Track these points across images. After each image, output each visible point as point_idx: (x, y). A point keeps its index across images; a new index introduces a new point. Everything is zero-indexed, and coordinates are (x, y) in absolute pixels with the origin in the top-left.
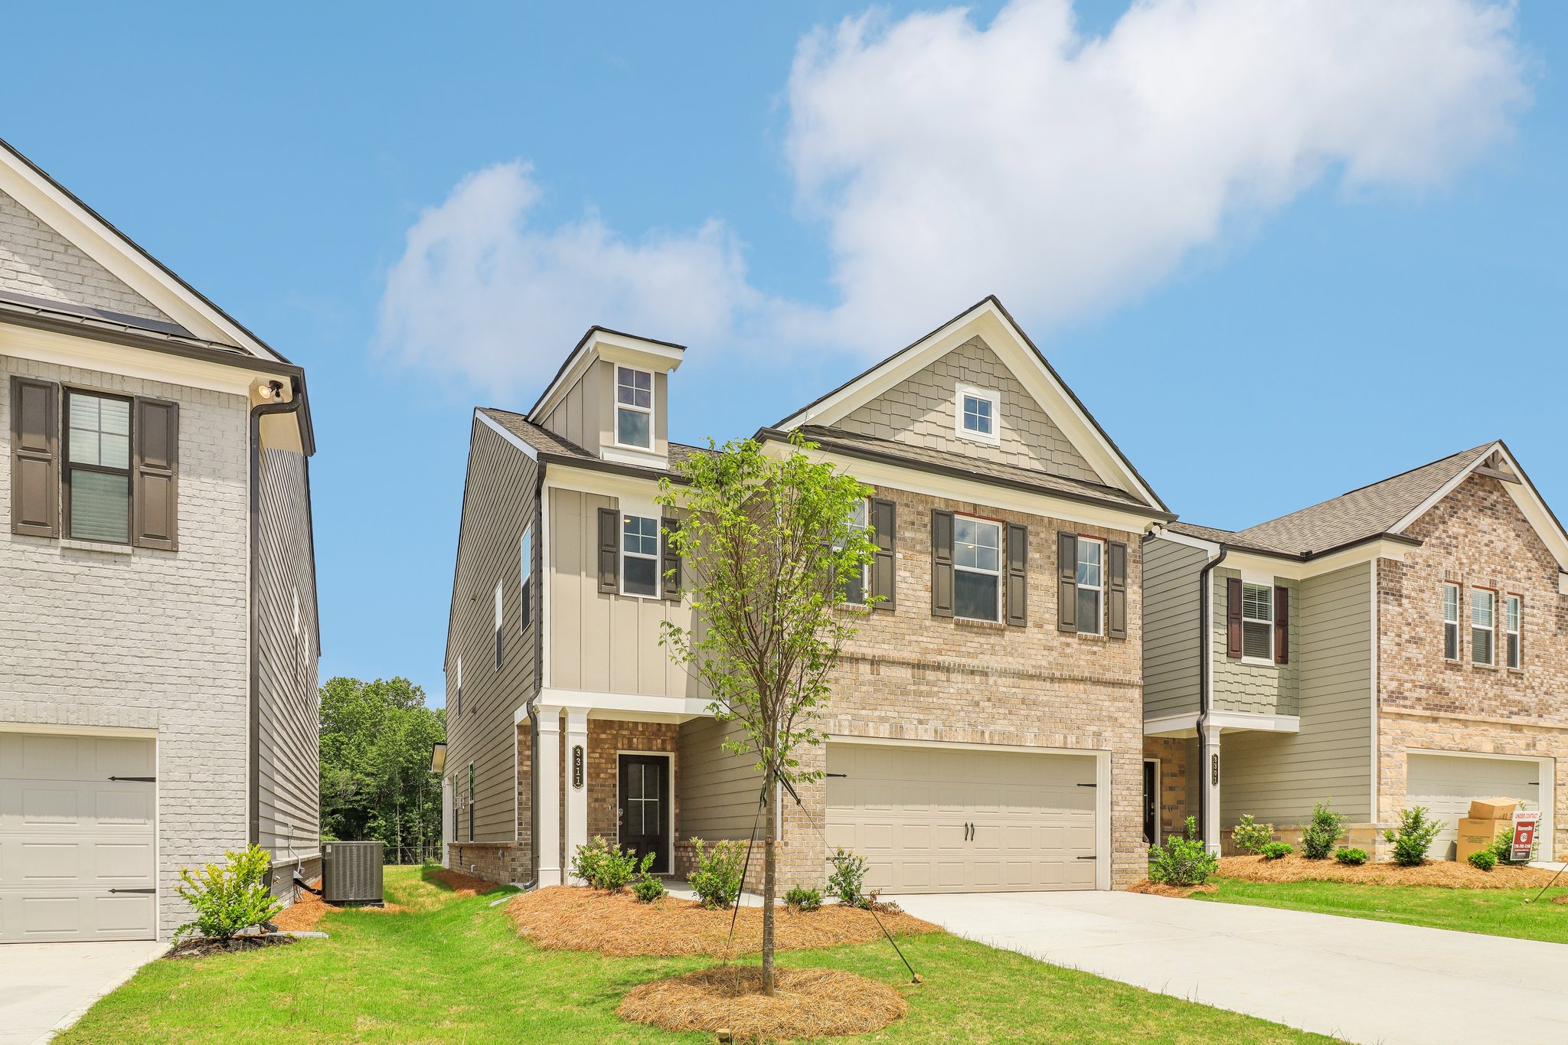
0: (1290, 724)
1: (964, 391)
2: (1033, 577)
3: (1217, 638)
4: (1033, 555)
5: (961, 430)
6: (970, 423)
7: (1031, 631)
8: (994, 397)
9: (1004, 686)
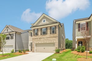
0: (90, 37)
1: (43, 20)
2: (48, 31)
3: (77, 30)
4: (48, 29)
5: (43, 23)
6: (44, 22)
7: (48, 35)
8: (45, 19)
9: (46, 39)
